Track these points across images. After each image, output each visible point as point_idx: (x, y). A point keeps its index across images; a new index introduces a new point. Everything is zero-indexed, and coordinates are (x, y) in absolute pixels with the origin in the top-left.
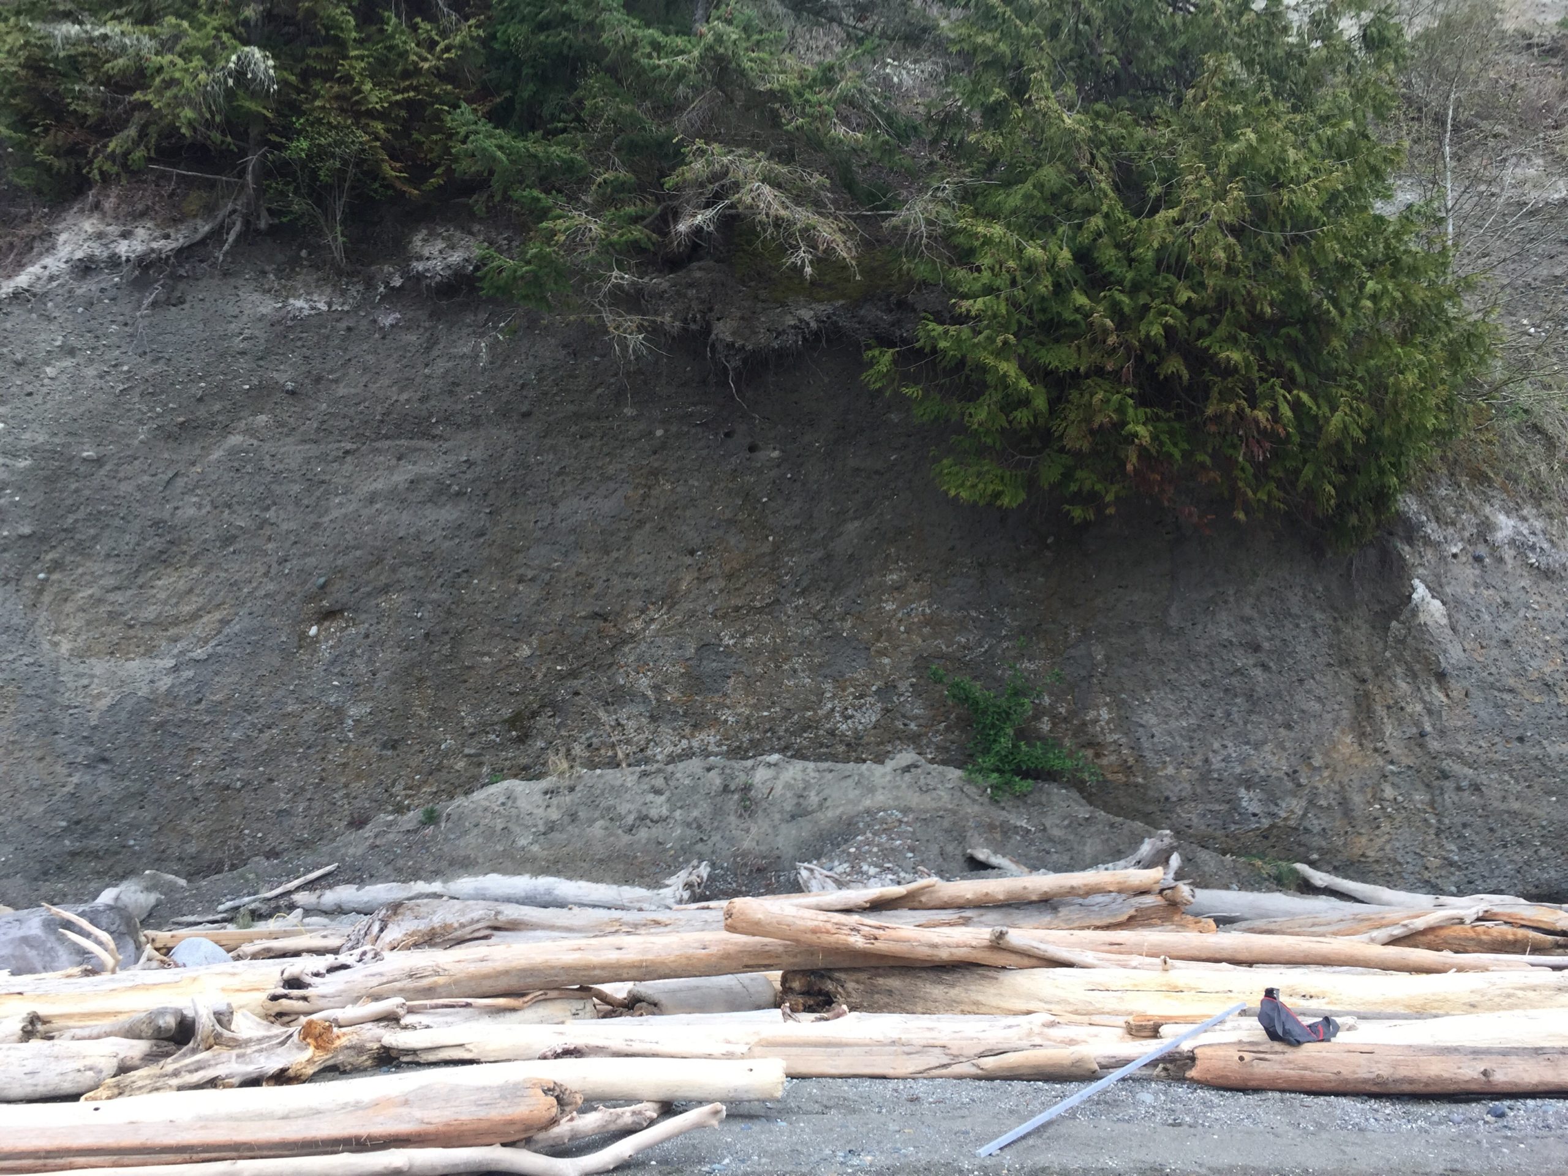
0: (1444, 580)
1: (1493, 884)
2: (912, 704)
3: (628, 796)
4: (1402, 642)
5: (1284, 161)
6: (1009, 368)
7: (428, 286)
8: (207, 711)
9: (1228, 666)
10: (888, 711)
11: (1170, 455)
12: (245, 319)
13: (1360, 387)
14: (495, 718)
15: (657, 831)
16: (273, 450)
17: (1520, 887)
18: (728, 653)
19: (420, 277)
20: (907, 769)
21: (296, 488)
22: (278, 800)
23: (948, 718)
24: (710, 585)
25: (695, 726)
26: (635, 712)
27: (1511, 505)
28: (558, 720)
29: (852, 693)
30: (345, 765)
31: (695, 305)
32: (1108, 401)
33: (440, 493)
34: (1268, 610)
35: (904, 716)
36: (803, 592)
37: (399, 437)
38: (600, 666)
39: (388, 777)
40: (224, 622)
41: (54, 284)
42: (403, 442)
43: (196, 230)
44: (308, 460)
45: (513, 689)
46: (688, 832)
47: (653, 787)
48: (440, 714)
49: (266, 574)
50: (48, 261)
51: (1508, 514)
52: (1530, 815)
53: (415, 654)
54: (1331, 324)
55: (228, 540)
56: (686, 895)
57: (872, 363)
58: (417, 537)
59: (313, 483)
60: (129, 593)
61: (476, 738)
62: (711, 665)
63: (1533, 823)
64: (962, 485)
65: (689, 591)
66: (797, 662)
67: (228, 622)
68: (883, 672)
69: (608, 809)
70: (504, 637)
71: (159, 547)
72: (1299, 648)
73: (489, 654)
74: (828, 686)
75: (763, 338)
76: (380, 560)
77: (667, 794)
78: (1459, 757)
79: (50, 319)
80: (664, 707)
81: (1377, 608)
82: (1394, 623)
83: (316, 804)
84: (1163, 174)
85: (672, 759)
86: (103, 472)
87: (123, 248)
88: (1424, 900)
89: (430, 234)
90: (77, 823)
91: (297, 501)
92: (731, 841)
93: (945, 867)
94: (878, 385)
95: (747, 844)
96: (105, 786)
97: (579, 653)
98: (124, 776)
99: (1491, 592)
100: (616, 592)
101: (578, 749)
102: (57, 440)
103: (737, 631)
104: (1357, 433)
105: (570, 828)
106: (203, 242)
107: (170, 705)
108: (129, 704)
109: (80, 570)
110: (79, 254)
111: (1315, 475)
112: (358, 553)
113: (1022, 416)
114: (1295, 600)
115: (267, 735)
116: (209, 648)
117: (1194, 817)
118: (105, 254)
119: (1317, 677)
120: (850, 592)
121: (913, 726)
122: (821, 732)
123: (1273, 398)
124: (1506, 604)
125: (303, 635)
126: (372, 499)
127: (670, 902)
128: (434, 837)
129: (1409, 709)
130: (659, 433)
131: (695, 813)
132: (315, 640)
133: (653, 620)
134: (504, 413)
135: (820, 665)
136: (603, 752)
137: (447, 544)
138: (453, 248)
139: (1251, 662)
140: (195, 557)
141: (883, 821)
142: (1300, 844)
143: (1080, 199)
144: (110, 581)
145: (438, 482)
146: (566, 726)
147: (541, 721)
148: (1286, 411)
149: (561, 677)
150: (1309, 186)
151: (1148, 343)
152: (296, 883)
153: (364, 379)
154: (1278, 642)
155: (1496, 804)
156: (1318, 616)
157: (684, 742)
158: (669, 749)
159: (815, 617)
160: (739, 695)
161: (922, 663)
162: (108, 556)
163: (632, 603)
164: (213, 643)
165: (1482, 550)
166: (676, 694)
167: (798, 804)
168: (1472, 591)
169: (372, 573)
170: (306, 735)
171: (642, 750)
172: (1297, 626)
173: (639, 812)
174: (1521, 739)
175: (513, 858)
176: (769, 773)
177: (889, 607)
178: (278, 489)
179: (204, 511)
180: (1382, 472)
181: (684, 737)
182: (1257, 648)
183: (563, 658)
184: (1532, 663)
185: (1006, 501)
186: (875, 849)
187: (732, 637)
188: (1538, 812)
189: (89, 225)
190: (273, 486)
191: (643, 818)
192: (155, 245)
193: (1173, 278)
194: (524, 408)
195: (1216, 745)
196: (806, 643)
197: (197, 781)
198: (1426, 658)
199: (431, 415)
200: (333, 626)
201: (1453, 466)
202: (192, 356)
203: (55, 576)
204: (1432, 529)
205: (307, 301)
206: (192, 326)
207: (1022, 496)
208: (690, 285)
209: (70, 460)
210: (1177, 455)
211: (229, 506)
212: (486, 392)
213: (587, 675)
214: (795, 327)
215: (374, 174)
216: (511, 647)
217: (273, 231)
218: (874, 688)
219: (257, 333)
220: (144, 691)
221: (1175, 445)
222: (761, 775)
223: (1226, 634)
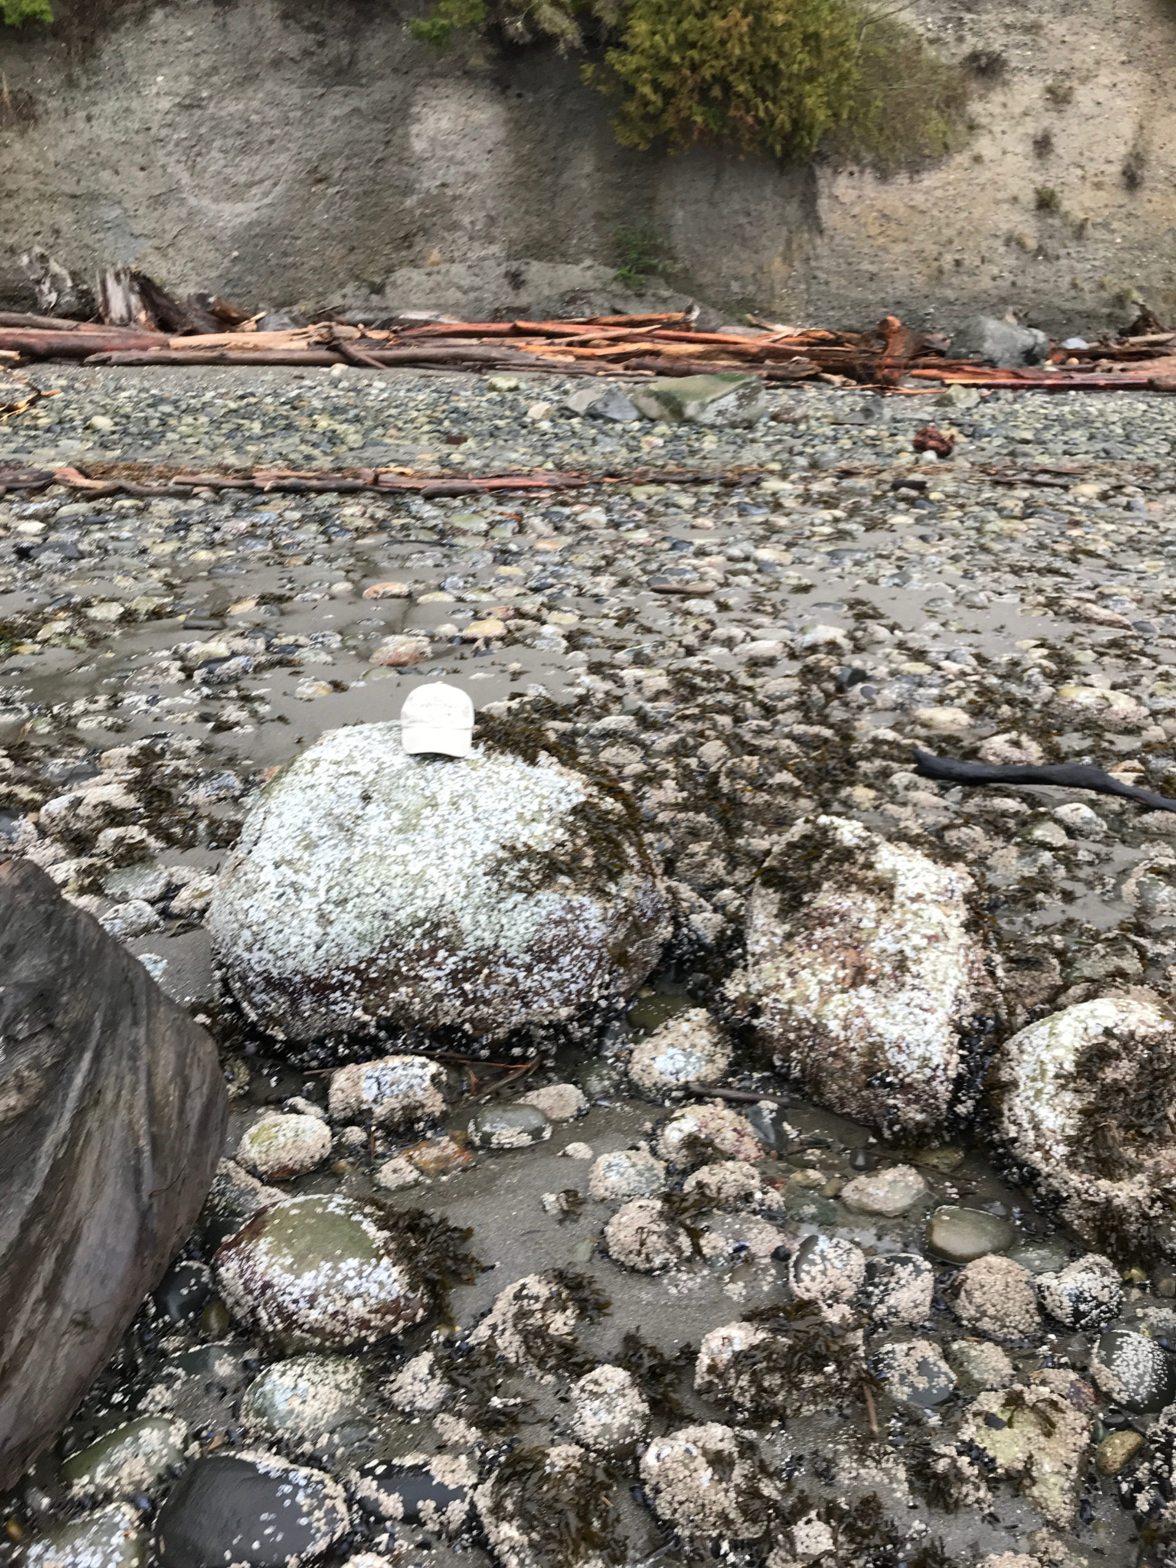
2: (593, 235)
4: (813, 216)
8: (273, 230)
9: (736, 222)
14: (396, 236)
20: (589, 268)
23: (608, 243)
26: (462, 235)
28: (426, 238)
34: (756, 195)
35: (589, 241)
37: (344, 84)
38: (445, 211)
42: (346, 87)
44: (303, 98)
45: (405, 222)
49: (290, 161)
53: (360, 202)
55: (271, 142)
60: (231, 169)
71: (242, 145)
72: (767, 215)
76: (341, 154)
80: (476, 233)
91: (300, 121)
97: (435, 204)
100: (452, 173)
107: (258, 227)
108: (241, 226)
109: (210, 157)
114: (768, 191)
119: (772, 229)
121: (592, 246)
122: (550, 248)
125: (309, 192)
126: (335, 120)
129: (806, 247)
132: (315, 194)
133: (470, 188)
139: (746, 221)
140: (257, 151)
142: (751, 306)
144: (222, 162)
146: (429, 241)
147: (418, 239)
148: (762, 114)
149: (428, 216)
154: (758, 212)
161: (598, 214)
162: (220, 149)
166: (481, 227)
171: (466, 254)
172: (768, 204)
176: (529, 267)
181: (485, 248)
182: (749, 215)
183: (427, 207)
195: (725, 261)
198: (817, 223)
200: (322, 187)
213: (440, 215)
220: (246, 219)
223: (737, 207)
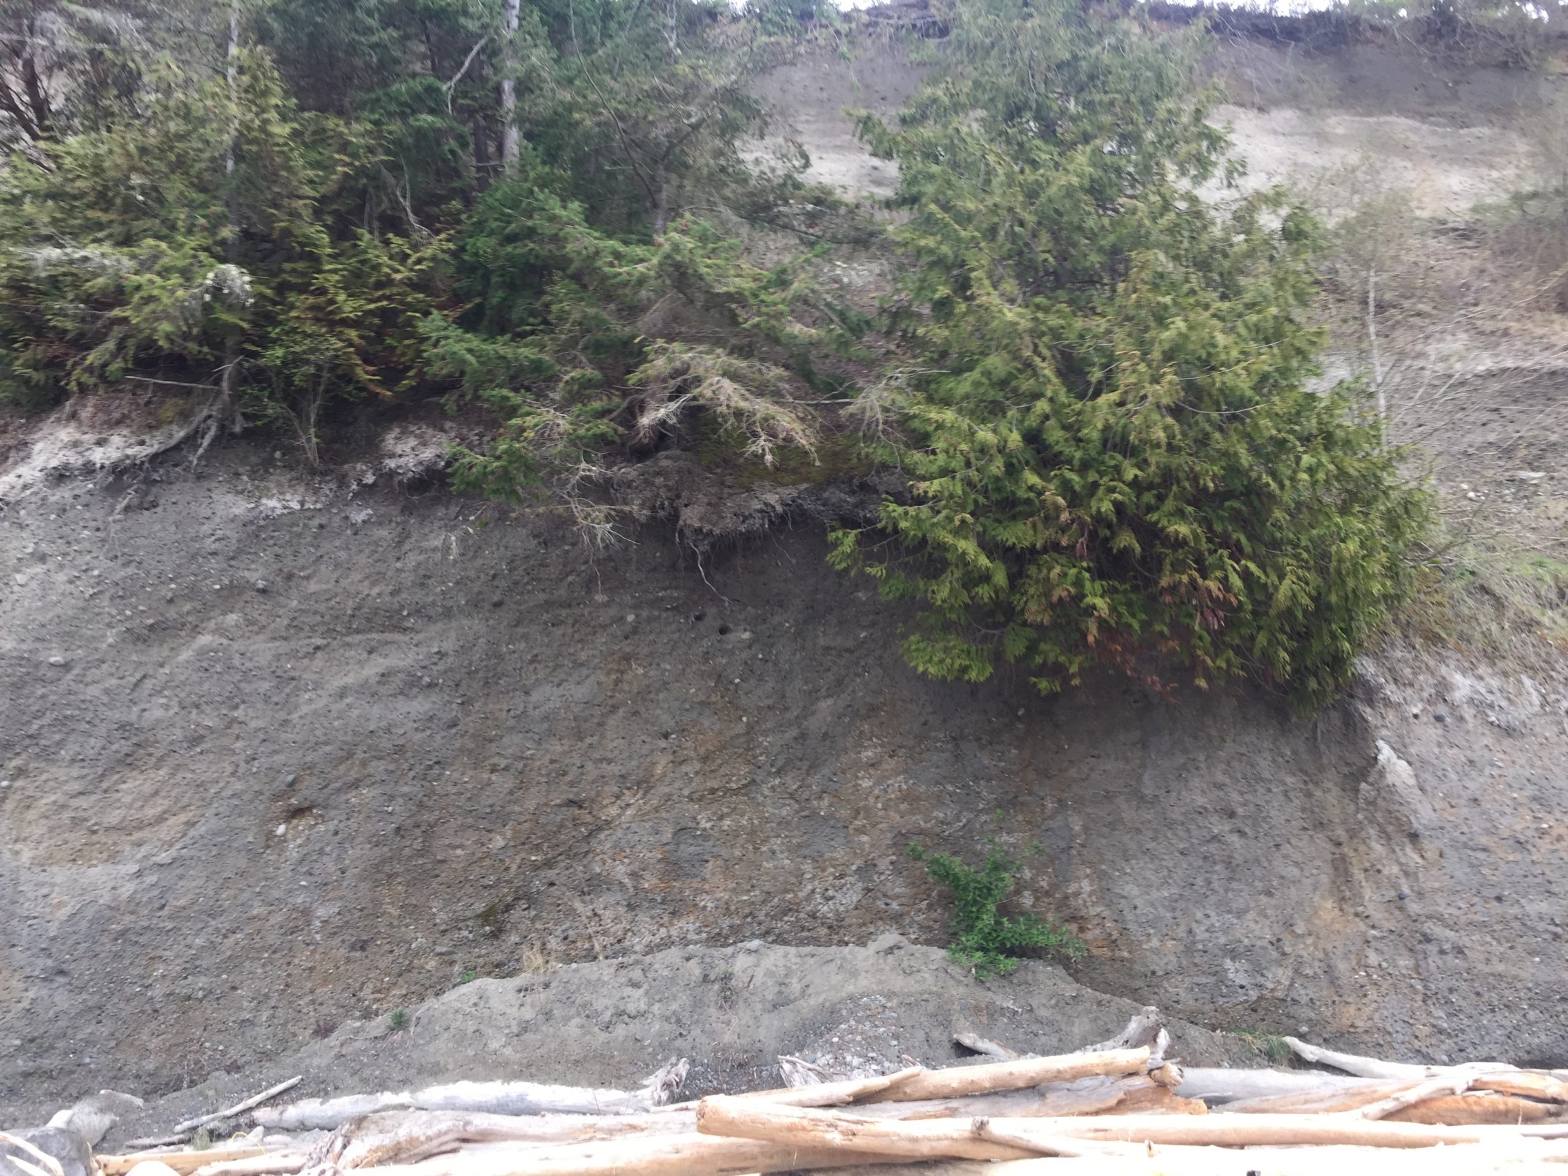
0: (1407, 741)
1: (1484, 1051)
2: (893, 882)
3: (605, 991)
4: (1372, 803)
5: (1214, 346)
6: (968, 546)
7: (400, 483)
8: (170, 917)
9: (1205, 832)
10: (869, 890)
11: (1129, 626)
12: (217, 520)
13: (1305, 555)
14: (468, 914)
15: (635, 1028)
16: (243, 649)
17: (1512, 1054)
18: (705, 836)
19: (392, 473)
20: (890, 951)
21: (266, 685)
22: (241, 1008)
23: (929, 896)
24: (685, 768)
25: (673, 913)
26: (612, 900)
27: (1466, 664)
28: (533, 913)
29: (832, 874)
30: (311, 969)
31: (663, 493)
32: (1065, 575)
33: (412, 685)
34: (1239, 775)
35: (885, 895)
36: (779, 772)
37: (370, 630)
38: (576, 855)
39: (356, 980)
40: (191, 824)
41: (28, 492)
42: (375, 636)
43: (171, 436)
44: (278, 657)
45: (486, 882)
46: (667, 1027)
47: (630, 980)
48: (411, 910)
49: (233, 774)
50: (22, 469)
51: (1464, 673)
52: (1515, 977)
53: (386, 849)
54: (1271, 496)
55: (195, 740)
56: (664, 1095)
57: (836, 544)
58: (388, 730)
59: (282, 679)
60: (94, 797)
61: (449, 935)
62: (688, 850)
63: (1519, 985)
64: (930, 661)
65: (664, 775)
66: (776, 843)
67: (194, 824)
68: (863, 850)
69: (584, 1006)
70: (478, 829)
71: (125, 750)
72: (1273, 813)
73: (461, 846)
74: (808, 867)
75: (730, 523)
76: (350, 755)
77: (645, 987)
78: (1440, 919)
79: (21, 527)
80: (642, 895)
81: (1346, 770)
82: (1363, 785)
83: (280, 1013)
84: (1104, 360)
85: (650, 949)
86: (70, 676)
87: (98, 456)
88: (1414, 1071)
89: (403, 433)
90: (32, 1040)
91: (267, 699)
92: (712, 1034)
93: (931, 1054)
94: (844, 565)
95: (728, 1037)
96: (63, 1000)
97: (554, 841)
98: (82, 989)
99: (1455, 750)
100: (590, 778)
101: (553, 943)
102: (24, 647)
103: (714, 813)
104: (1305, 600)
105: (544, 1028)
106: (177, 447)
107: (132, 913)
108: (90, 913)
109: (44, 777)
110: (54, 463)
111: (1269, 642)
112: (328, 749)
113: (984, 592)
114: (1264, 763)
115: (232, 939)
116: (173, 852)
117: (1181, 991)
118: (80, 461)
119: (1293, 841)
120: (826, 771)
121: (895, 905)
122: (802, 915)
123: (1223, 568)
124: (1471, 762)
125: (270, 835)
126: (342, 694)
127: (648, 1104)
128: (403, 1042)
129: (1386, 872)
130: (631, 618)
131: (674, 1006)
132: (283, 839)
133: (628, 805)
134: (475, 604)
135: (799, 846)
136: (579, 944)
137: (419, 736)
138: (425, 444)
139: (1227, 828)
140: (161, 759)
141: (867, 1008)
142: (1289, 1016)
143: (1026, 385)
144: (76, 787)
145: (409, 674)
146: (540, 918)
147: (516, 914)
149: (536, 867)
150: (1238, 369)
151: (1099, 519)
152: (258, 1098)
153: (335, 576)
154: (1252, 808)
155: (1480, 966)
156: (1290, 780)
157: (663, 930)
158: (648, 938)
159: (792, 796)
160: (718, 879)
161: (901, 839)
162: (73, 761)
163: (607, 788)
164: (178, 846)
165: (1442, 710)
166: (654, 881)
167: (780, 992)
168: (1436, 750)
169: (342, 768)
170: (272, 939)
171: (619, 941)
172: (1269, 790)
173: (616, 1007)
174: (1499, 899)
175: (485, 1063)
176: (750, 960)
177: (866, 784)
178: (246, 688)
179: (171, 712)
180: (1334, 636)
181: (662, 925)
182: (1232, 814)
183: (537, 848)
184: (1502, 820)
185: (973, 675)
186: (859, 1038)
187: (710, 820)
188: (1523, 974)
189: (66, 434)
190: (243, 685)
191: (620, 1014)
192: (129, 452)
193: (1119, 457)
194: (496, 598)
195: (1199, 915)
196: (784, 823)
197: (158, 992)
198: (1397, 819)
199: (402, 608)
200: (301, 824)
201: (1406, 628)
202: (163, 558)
203: (19, 783)
204: (1391, 691)
205: (279, 500)
206: (164, 529)
207: (989, 670)
208: (658, 474)
209: (37, 666)
210: (1136, 625)
211: (197, 706)
212: (457, 583)
213: (563, 865)
214: (761, 511)
215: (348, 378)
216: (484, 840)
217: (248, 434)
218: (854, 868)
219: (228, 533)
220: (106, 899)
221: (1133, 615)
222: (741, 963)
223: (1201, 801)
